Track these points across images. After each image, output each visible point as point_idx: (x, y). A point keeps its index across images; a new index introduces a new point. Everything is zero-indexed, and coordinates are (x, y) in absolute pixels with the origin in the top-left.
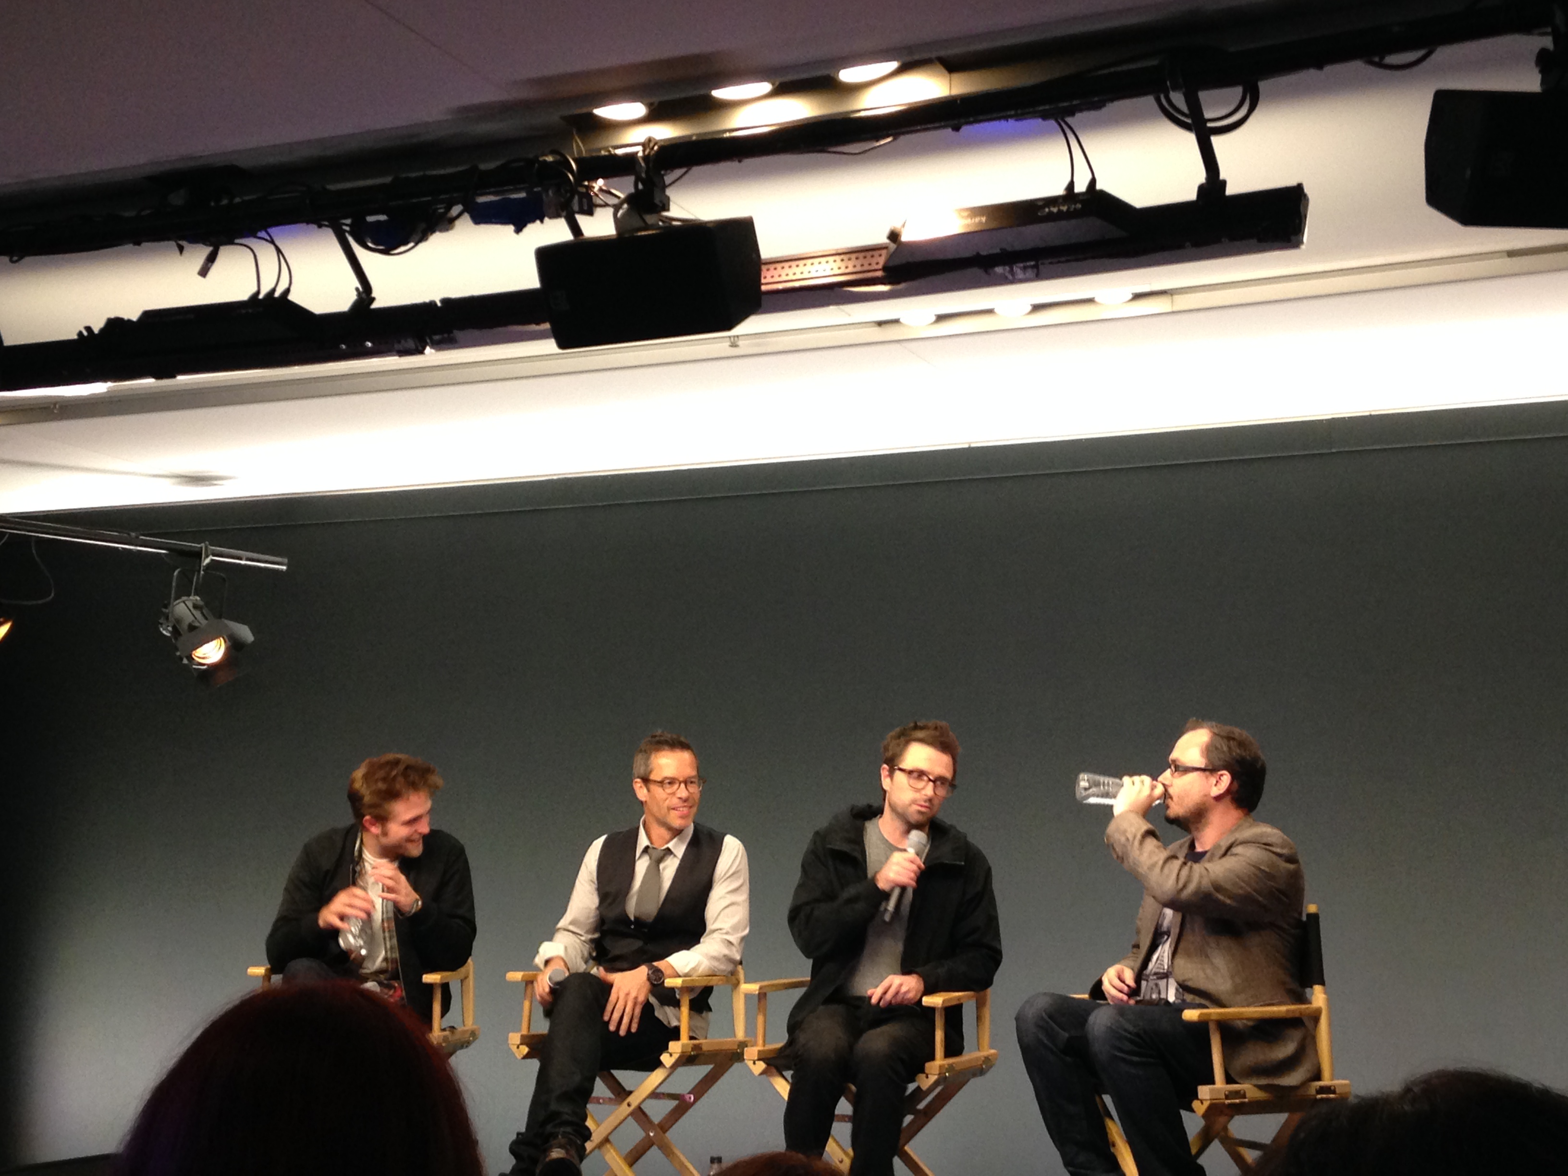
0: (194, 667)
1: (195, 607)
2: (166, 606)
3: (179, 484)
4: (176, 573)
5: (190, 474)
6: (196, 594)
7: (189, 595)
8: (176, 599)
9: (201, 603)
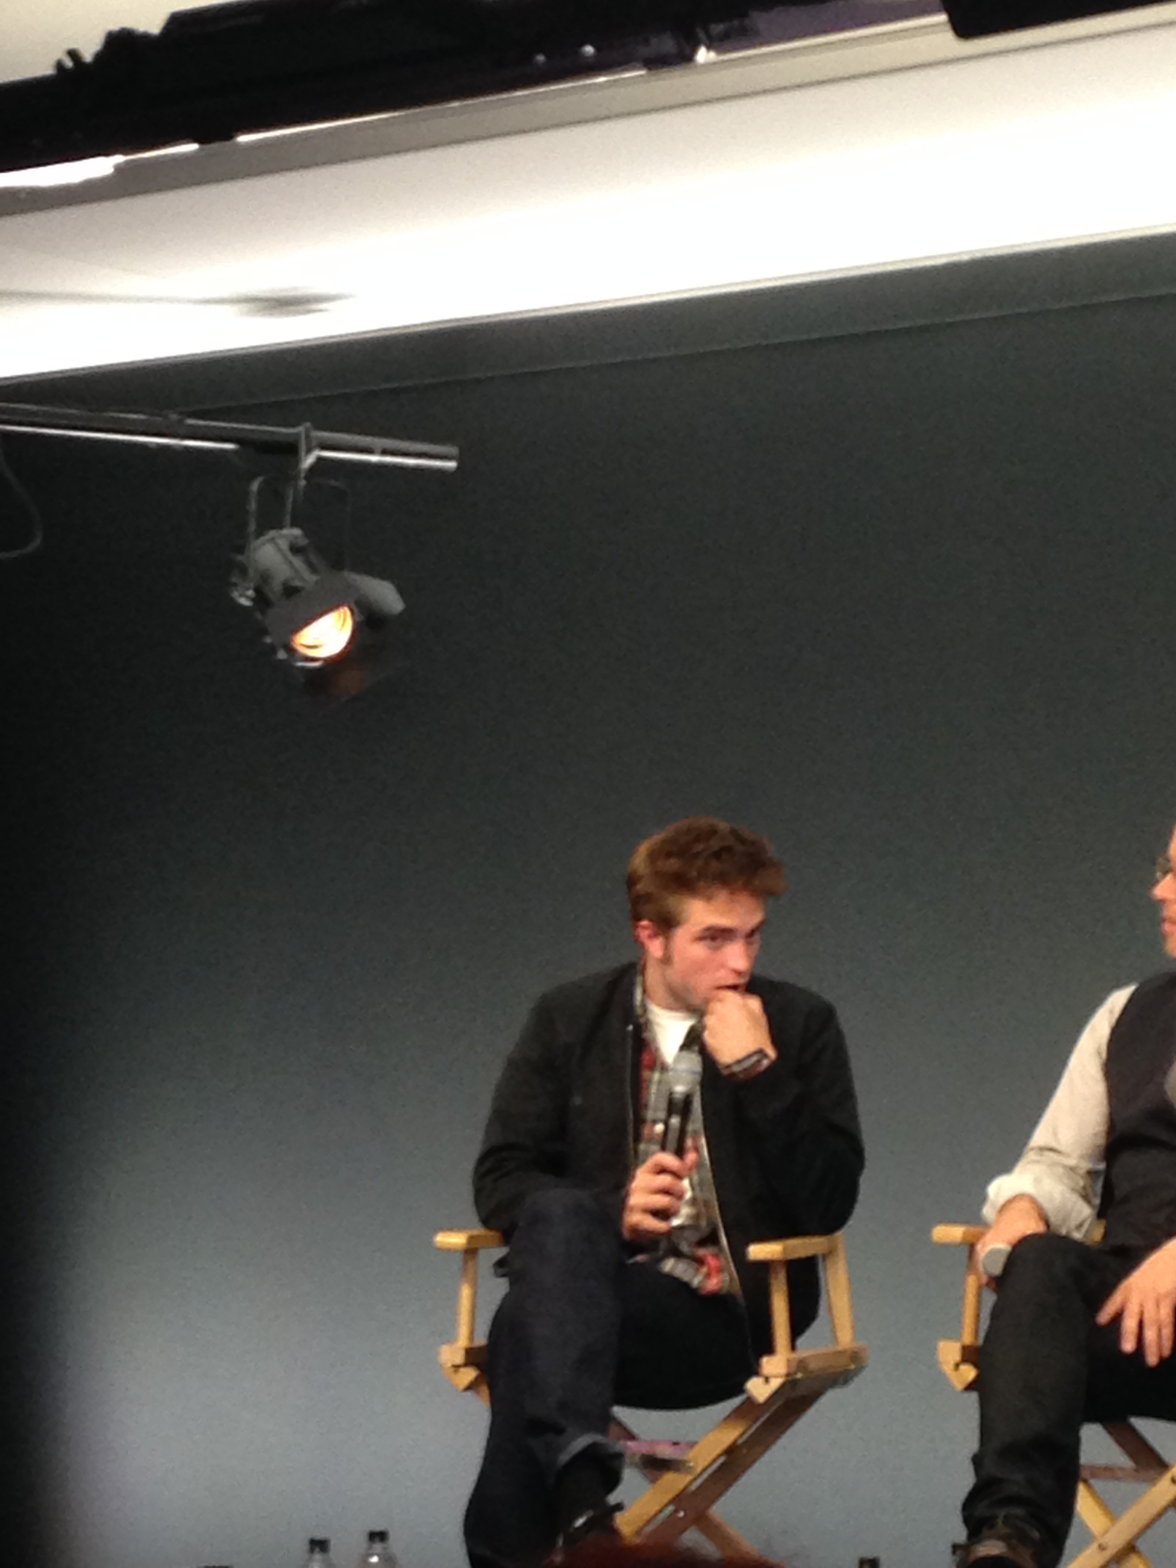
0: (300, 664)
1: (295, 549)
2: (241, 549)
3: (250, 313)
4: (255, 486)
5: (268, 295)
6: (294, 524)
7: (281, 527)
8: (260, 533)
9: (304, 542)
